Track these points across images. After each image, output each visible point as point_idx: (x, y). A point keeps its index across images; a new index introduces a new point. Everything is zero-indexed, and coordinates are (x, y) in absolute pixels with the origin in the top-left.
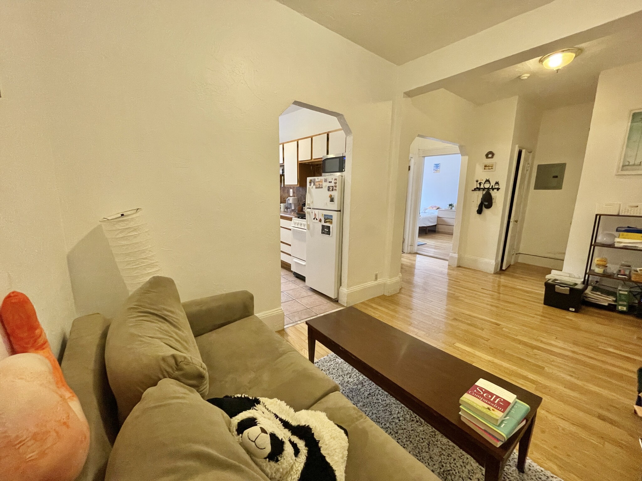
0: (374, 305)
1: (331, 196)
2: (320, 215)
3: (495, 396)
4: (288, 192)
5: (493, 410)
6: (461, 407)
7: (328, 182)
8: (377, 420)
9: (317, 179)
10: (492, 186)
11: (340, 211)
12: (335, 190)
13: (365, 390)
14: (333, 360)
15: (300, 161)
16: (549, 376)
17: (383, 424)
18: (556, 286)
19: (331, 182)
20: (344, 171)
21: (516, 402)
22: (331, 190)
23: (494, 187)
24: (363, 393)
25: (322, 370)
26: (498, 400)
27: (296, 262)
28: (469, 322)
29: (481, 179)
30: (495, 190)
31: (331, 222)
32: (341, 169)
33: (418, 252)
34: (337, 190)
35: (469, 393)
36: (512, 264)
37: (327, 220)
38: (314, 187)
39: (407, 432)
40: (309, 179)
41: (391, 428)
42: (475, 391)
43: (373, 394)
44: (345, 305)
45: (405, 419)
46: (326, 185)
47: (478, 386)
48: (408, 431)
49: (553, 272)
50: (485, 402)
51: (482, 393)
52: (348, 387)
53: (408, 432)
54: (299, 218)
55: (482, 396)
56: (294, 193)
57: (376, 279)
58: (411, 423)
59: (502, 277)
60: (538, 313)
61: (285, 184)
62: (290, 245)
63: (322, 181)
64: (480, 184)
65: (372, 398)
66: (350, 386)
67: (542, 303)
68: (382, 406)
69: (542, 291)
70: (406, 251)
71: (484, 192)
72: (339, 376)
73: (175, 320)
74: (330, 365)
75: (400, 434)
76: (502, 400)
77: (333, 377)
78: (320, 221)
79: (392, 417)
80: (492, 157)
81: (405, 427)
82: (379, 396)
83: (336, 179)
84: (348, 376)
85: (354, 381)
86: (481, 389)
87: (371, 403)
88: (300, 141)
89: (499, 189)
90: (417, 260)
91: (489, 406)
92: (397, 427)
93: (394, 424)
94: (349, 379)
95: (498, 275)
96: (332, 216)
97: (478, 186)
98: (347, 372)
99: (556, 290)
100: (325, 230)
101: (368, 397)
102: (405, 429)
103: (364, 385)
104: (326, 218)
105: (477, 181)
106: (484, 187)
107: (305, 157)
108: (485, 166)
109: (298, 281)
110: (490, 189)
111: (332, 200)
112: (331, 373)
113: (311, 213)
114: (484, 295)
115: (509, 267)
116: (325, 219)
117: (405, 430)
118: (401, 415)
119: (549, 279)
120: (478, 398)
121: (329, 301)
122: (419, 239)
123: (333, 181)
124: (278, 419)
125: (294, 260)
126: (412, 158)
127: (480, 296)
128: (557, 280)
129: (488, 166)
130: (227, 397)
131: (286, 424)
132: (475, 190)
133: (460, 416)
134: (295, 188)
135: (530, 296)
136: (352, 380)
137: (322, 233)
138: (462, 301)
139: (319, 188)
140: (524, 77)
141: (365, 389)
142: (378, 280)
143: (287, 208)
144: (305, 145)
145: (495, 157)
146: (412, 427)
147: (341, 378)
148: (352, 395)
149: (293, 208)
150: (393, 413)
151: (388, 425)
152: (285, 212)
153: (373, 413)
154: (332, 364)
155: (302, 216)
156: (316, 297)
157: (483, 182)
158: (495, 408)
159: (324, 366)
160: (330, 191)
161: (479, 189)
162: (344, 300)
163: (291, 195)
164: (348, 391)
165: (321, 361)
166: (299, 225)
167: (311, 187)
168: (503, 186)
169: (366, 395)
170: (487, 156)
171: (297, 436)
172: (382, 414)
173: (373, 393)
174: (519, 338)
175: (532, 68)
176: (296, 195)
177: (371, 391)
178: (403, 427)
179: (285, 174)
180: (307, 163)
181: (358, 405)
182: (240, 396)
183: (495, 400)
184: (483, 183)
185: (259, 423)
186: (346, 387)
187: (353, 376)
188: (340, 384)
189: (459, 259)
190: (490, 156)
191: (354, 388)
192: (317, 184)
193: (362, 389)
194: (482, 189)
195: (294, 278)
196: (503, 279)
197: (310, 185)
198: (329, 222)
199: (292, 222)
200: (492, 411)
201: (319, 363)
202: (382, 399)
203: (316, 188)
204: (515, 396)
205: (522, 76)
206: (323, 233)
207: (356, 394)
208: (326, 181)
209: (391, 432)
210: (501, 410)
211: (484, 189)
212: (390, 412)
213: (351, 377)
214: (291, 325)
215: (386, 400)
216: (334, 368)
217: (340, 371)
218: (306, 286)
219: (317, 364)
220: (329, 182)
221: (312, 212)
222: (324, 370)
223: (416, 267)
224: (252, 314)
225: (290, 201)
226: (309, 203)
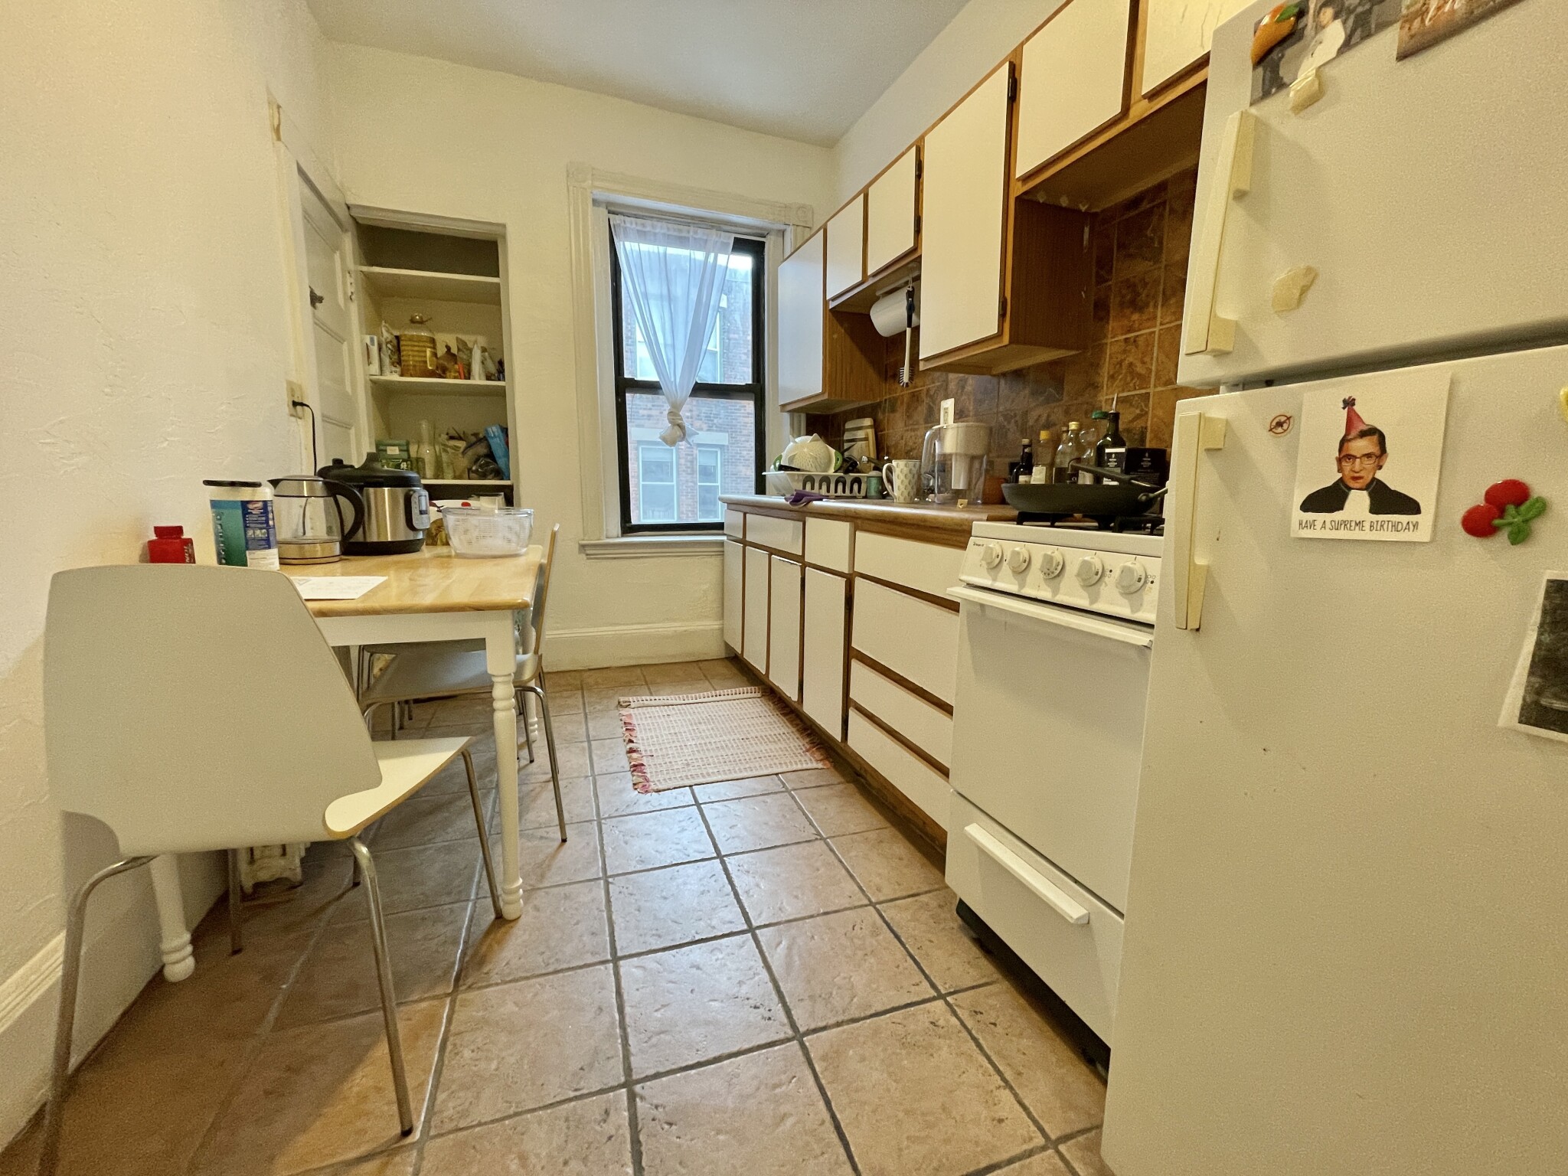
4: (932, 416)
15: (1024, 178)
27: (984, 850)
56: (959, 413)
61: (921, 364)
62: (947, 709)
125: (974, 829)
134: (971, 385)
149: (958, 481)
166: (1035, 574)
199: (974, 551)
225: (941, 440)
226: (1228, 312)
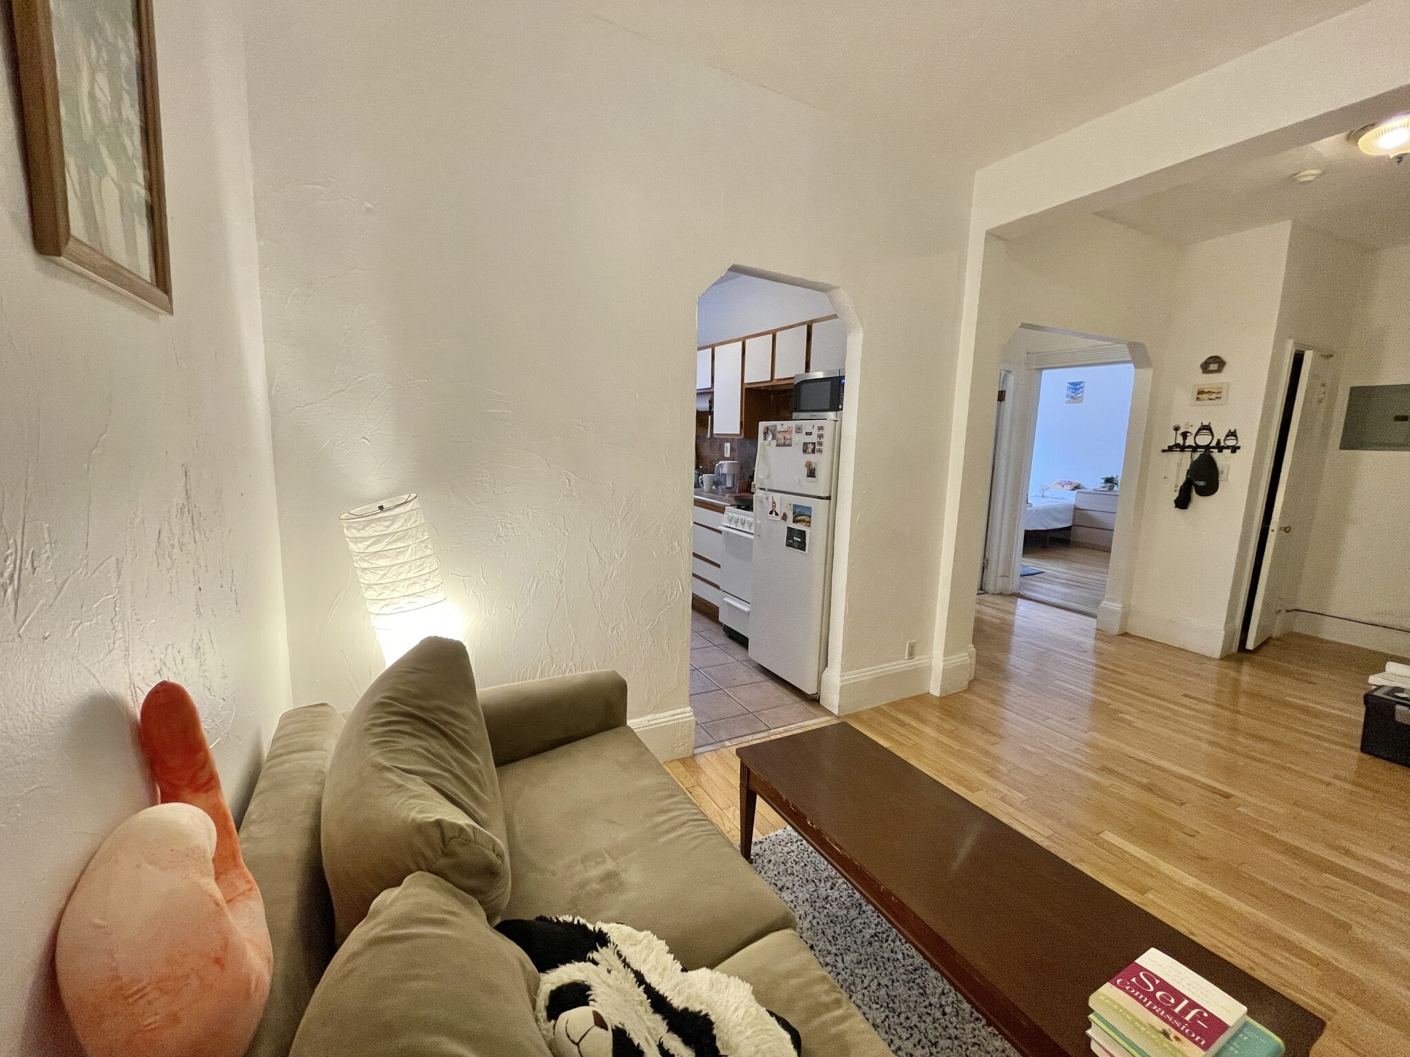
0: (901, 716)
1: (809, 465)
2: (784, 504)
3: (1186, 1002)
4: (721, 448)
5: (1177, 1039)
6: (1091, 1016)
7: (804, 433)
8: (888, 1004)
9: (781, 425)
10: (1219, 441)
11: (829, 498)
12: (820, 451)
13: (864, 923)
14: (797, 842)
15: (747, 384)
16: (1366, 953)
17: (903, 1016)
18: (1398, 707)
19: (811, 434)
20: (842, 409)
21: (1246, 1024)
22: (810, 450)
23: (1222, 444)
24: (861, 931)
25: (770, 861)
26: (1193, 1012)
27: (729, 604)
28: (1145, 781)
29: (1187, 424)
30: (1224, 450)
31: (808, 522)
32: (836, 403)
33: (1022, 592)
34: (824, 451)
35: (1115, 984)
36: (1274, 636)
37: (799, 518)
38: (774, 442)
39: (960, 1046)
40: (762, 425)
41: (923, 1029)
42: (1134, 980)
43: (885, 936)
44: (836, 712)
45: (957, 1012)
46: (799, 439)
47: (1143, 969)
48: (965, 1043)
49: (1391, 667)
50: (1158, 1015)
51: (1152, 989)
52: (826, 911)
53: (964, 1047)
54: (739, 507)
55: (1151, 996)
56: (732, 450)
57: (911, 655)
58: (972, 1025)
59: (1246, 668)
60: (1342, 773)
61: (714, 433)
62: (719, 566)
63: (791, 432)
64: (1185, 435)
65: (881, 947)
66: (834, 909)
67: (1352, 748)
68: (902, 970)
69: (1358, 714)
70: (990, 587)
71: (1197, 456)
72: (807, 880)
73: (460, 732)
74: (788, 853)
75: (942, 1048)
76: (1206, 1015)
77: (793, 881)
78: (785, 517)
79: (927, 1003)
80: (1219, 370)
81: (957, 1033)
82: (898, 943)
83: (821, 428)
84: (829, 884)
85: (841, 897)
86: (1151, 976)
87: (879, 958)
88: (747, 341)
89: (1239, 448)
90: (1017, 612)
91: (1167, 1027)
92: (936, 1028)
93: (929, 1019)
94: (829, 891)
95: (1232, 664)
96: (809, 509)
97: (1180, 440)
98: (826, 874)
99: (1398, 718)
100: (795, 538)
101: (870, 943)
102: (956, 1038)
103: (864, 912)
104: (798, 511)
105: (1177, 429)
106: (1195, 443)
107: (758, 374)
108: (1200, 393)
109: (733, 646)
110: (1213, 447)
111: (812, 473)
112: (789, 872)
113: (765, 500)
114: (1188, 712)
115: (1262, 645)
116: (796, 515)
117: (956, 1042)
118: (950, 1000)
119: (1379, 687)
120: (1141, 1001)
121: (797, 699)
122: (1025, 559)
123: (815, 432)
124: (642, 987)
125: (726, 599)
126: (1009, 372)
127: (1175, 712)
128: (1402, 690)
129: (1208, 392)
130: (542, 919)
131: (659, 1003)
132: (1170, 449)
133: (1089, 1039)
134: (736, 440)
135: (1322, 726)
136: (836, 894)
137: (787, 545)
138: (1129, 723)
139: (784, 445)
140: (1306, 176)
141: (867, 921)
142: (916, 658)
143: (717, 483)
144: (759, 349)
145: (1226, 369)
146: (975, 1037)
147: (811, 887)
148: (835, 932)
149: (729, 484)
150: (928, 992)
151: (915, 1019)
152: (712, 491)
153: (879, 984)
154: (793, 851)
155: (746, 504)
156: (770, 686)
157: (1194, 431)
158: (1183, 1033)
159: (775, 853)
160: (809, 453)
161: (1182, 448)
162: (832, 700)
163: (727, 454)
164: (825, 921)
165: (768, 840)
166: (739, 523)
167: (767, 442)
168: (1248, 442)
169: (868, 936)
170: (1205, 367)
171: (679, 1036)
172: (901, 990)
173: (883, 933)
174: (1282, 836)
175: (1325, 155)
176: (736, 454)
177: (880, 929)
178: (952, 1032)
179: (715, 409)
180: (763, 389)
181: (847, 958)
182: (569, 919)
183: (1185, 1011)
184: (1194, 433)
185: (593, 1000)
186: (821, 910)
187: (840, 885)
188: (807, 900)
189: (1125, 616)
190: (1213, 367)
191: (839, 914)
192: (780, 436)
193: (859, 921)
194: (1189, 447)
195: (724, 640)
196: (1247, 675)
197: (765, 439)
198: (803, 521)
199: (725, 516)
200: (1175, 1043)
201: (765, 846)
202: (905, 952)
203: (777, 446)
204: (1245, 1009)
205: (1301, 174)
206: (789, 545)
207: (843, 931)
208: (799, 430)
209: (919, 1041)
210: (1200, 1041)
211: (1195, 448)
212: (922, 988)
213: (836, 888)
214: (710, 748)
215: (913, 957)
216: (797, 860)
217: (810, 869)
218: (750, 661)
219: (759, 846)
220: (807, 434)
221: (767, 498)
222: (773, 861)
223: (1016, 630)
224: (622, 722)
225: (722, 468)
226: (761, 477)
